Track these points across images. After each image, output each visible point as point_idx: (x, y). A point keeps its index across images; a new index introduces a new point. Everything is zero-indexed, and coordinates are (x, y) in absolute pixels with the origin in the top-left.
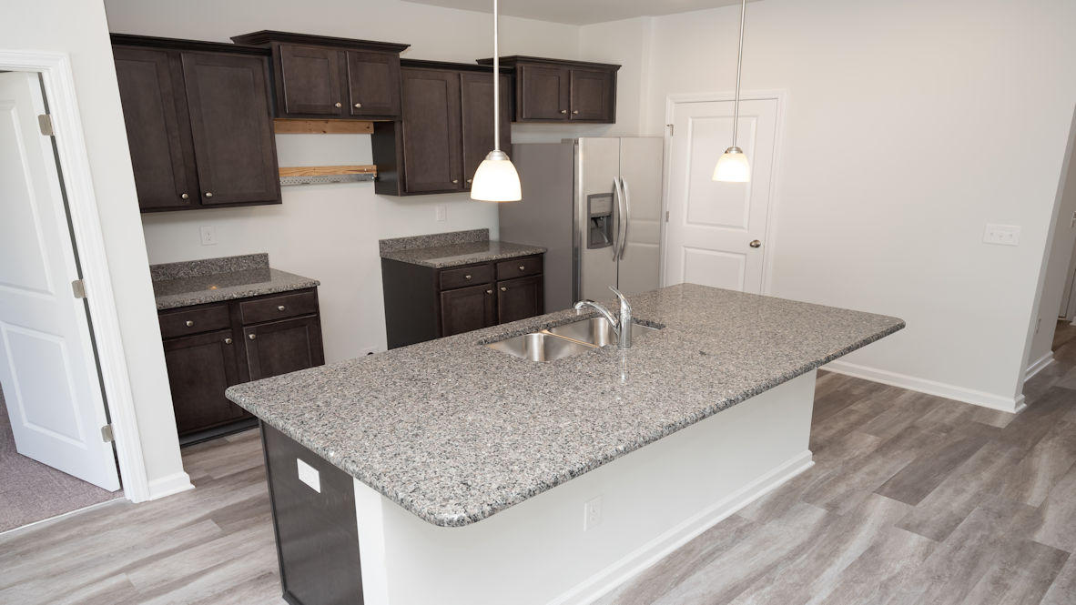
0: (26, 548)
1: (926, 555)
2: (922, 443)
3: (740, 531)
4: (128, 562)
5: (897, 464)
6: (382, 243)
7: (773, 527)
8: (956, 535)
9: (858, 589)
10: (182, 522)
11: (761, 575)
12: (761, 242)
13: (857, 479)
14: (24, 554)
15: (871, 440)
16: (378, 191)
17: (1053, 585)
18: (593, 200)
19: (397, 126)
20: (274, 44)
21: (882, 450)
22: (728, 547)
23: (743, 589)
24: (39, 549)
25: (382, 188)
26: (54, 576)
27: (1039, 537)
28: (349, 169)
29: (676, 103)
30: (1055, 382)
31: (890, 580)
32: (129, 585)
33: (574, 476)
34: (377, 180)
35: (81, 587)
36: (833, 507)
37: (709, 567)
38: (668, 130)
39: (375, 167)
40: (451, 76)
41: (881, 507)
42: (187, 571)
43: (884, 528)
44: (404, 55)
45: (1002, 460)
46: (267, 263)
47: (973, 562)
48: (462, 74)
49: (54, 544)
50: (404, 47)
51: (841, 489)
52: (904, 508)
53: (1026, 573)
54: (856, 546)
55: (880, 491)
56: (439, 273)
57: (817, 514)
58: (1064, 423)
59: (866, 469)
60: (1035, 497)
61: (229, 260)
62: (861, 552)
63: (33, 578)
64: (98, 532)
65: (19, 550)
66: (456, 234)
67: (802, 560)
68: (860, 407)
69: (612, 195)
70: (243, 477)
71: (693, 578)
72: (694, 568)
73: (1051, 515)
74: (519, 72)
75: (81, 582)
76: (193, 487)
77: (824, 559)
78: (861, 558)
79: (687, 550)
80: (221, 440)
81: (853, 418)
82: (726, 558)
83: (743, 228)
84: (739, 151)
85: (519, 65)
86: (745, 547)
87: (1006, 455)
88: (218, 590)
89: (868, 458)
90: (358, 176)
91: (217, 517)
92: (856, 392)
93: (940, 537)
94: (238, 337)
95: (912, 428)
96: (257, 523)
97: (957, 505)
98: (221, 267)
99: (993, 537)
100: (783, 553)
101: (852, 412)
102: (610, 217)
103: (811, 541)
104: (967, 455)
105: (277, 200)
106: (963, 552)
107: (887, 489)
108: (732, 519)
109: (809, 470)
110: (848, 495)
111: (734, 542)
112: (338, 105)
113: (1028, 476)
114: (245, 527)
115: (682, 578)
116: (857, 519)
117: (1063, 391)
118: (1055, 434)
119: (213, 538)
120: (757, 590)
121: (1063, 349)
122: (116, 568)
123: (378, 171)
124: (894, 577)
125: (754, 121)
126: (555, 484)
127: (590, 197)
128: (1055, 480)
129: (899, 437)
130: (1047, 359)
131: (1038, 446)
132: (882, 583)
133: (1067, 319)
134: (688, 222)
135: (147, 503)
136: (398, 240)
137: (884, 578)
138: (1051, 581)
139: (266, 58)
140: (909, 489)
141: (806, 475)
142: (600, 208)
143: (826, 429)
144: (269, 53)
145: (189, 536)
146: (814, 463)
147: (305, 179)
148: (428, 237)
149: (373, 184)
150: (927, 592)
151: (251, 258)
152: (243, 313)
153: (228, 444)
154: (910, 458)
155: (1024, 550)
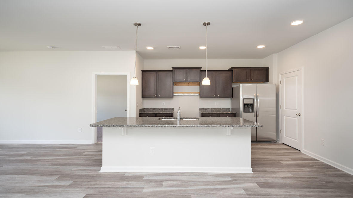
6: (200, 109)
12: (301, 114)
13: (259, 179)
19: (200, 83)
20: (174, 68)
21: (286, 178)
28: (193, 93)
29: (282, 75)
36: (235, 180)
39: (199, 93)
44: (201, 69)
46: (173, 110)
48: (218, 72)
51: (248, 179)
55: (259, 183)
61: (166, 108)
66: (220, 109)
69: (253, 99)
74: (233, 71)
82: (188, 177)
83: (296, 110)
85: (233, 69)
98: (165, 110)
102: (252, 105)
105: (172, 97)
109: (249, 173)
110: (245, 180)
112: (185, 79)
125: (297, 77)
127: (244, 99)
134: (285, 109)
142: (248, 102)
146: (253, 173)
148: (212, 108)
149: (199, 96)
151: (170, 109)
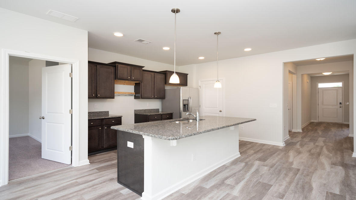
0: (48, 176)
1: (269, 170)
2: (264, 152)
3: (226, 168)
4: (76, 178)
5: (259, 155)
6: (135, 110)
7: (233, 167)
8: (275, 167)
9: (255, 177)
10: (88, 170)
11: (233, 175)
12: (222, 111)
13: (251, 158)
14: (48, 177)
15: (252, 152)
16: (135, 98)
17: (298, 175)
18: (184, 101)
19: (141, 84)
20: (117, 64)
21: (256, 153)
22: (224, 170)
23: (229, 177)
24: (51, 176)
25: (136, 97)
26: (56, 181)
27: (293, 166)
28: (129, 93)
29: (201, 81)
30: (291, 141)
31: (262, 175)
32: (77, 182)
33: (194, 135)
34: (135, 96)
35: (64, 183)
36: (246, 163)
37: (220, 174)
38: (199, 87)
39: (135, 93)
40: (153, 74)
41: (257, 163)
42: (92, 179)
43: (259, 166)
44: (143, 69)
45: (282, 154)
46: (108, 113)
47: (280, 171)
48: (155, 73)
49: (55, 175)
50: (144, 67)
51: (248, 160)
52: (262, 163)
53: (292, 173)
54: (253, 169)
55: (256, 160)
56: (149, 116)
57: (243, 164)
58: (294, 148)
59: (253, 156)
60: (291, 160)
61: (100, 112)
62: (254, 170)
63: (51, 182)
64: (66, 172)
65: (46, 177)
66: (152, 109)
67: (241, 172)
68: (249, 146)
69: (188, 100)
70: (102, 161)
71: (217, 176)
72: (217, 174)
73: (295, 163)
74: (167, 74)
75: (64, 182)
76: (90, 163)
77: (247, 172)
78: (255, 171)
79: (215, 171)
80: (95, 155)
81: (248, 148)
82: (224, 172)
83: (217, 108)
84: (219, 81)
85: (167, 72)
86: (228, 170)
87: (283, 153)
88: (101, 182)
89: (252, 154)
90: (130, 95)
91: (97, 169)
92: (247, 143)
93: (272, 167)
94: (102, 128)
95: (261, 149)
96: (108, 170)
97: (274, 162)
98: (98, 114)
99: (283, 167)
100: (237, 171)
101: (247, 147)
102: (188, 105)
103: (243, 169)
104: (274, 154)
105: (113, 98)
106: (277, 170)
107: (258, 159)
108: (224, 166)
109: (240, 157)
110: (250, 161)
111: (225, 169)
112: (129, 78)
113: (288, 157)
114: (105, 170)
115: (214, 176)
116: (252, 165)
117: (293, 142)
118: (293, 150)
119: (97, 173)
120: (232, 177)
121: (291, 136)
122: (73, 179)
123: (135, 94)
124: (263, 174)
126: (191, 135)
127: (183, 100)
128: (294, 157)
129: (258, 151)
130: (288, 137)
131: (289, 152)
132: (260, 176)
133: (291, 130)
134: (205, 107)
135: (78, 167)
136: (138, 110)
137: (261, 174)
138: (297, 174)
139: (114, 67)
140: (263, 159)
141: (239, 158)
142: (186, 103)
143: (242, 150)
144: (115, 66)
145: (91, 173)
146: (240, 155)
147: (119, 94)
148: (145, 110)
149: (134, 97)
150: (271, 177)
151: (105, 112)
152: (104, 122)
153: (97, 156)
154: (262, 154)
155: (290, 169)
